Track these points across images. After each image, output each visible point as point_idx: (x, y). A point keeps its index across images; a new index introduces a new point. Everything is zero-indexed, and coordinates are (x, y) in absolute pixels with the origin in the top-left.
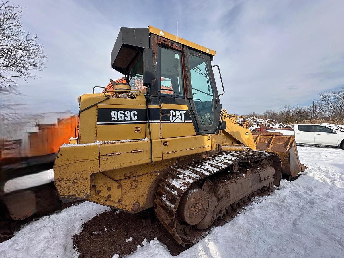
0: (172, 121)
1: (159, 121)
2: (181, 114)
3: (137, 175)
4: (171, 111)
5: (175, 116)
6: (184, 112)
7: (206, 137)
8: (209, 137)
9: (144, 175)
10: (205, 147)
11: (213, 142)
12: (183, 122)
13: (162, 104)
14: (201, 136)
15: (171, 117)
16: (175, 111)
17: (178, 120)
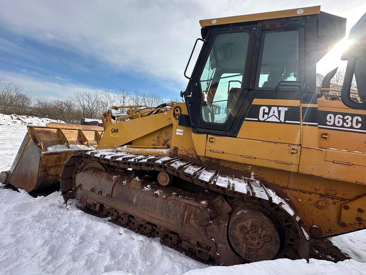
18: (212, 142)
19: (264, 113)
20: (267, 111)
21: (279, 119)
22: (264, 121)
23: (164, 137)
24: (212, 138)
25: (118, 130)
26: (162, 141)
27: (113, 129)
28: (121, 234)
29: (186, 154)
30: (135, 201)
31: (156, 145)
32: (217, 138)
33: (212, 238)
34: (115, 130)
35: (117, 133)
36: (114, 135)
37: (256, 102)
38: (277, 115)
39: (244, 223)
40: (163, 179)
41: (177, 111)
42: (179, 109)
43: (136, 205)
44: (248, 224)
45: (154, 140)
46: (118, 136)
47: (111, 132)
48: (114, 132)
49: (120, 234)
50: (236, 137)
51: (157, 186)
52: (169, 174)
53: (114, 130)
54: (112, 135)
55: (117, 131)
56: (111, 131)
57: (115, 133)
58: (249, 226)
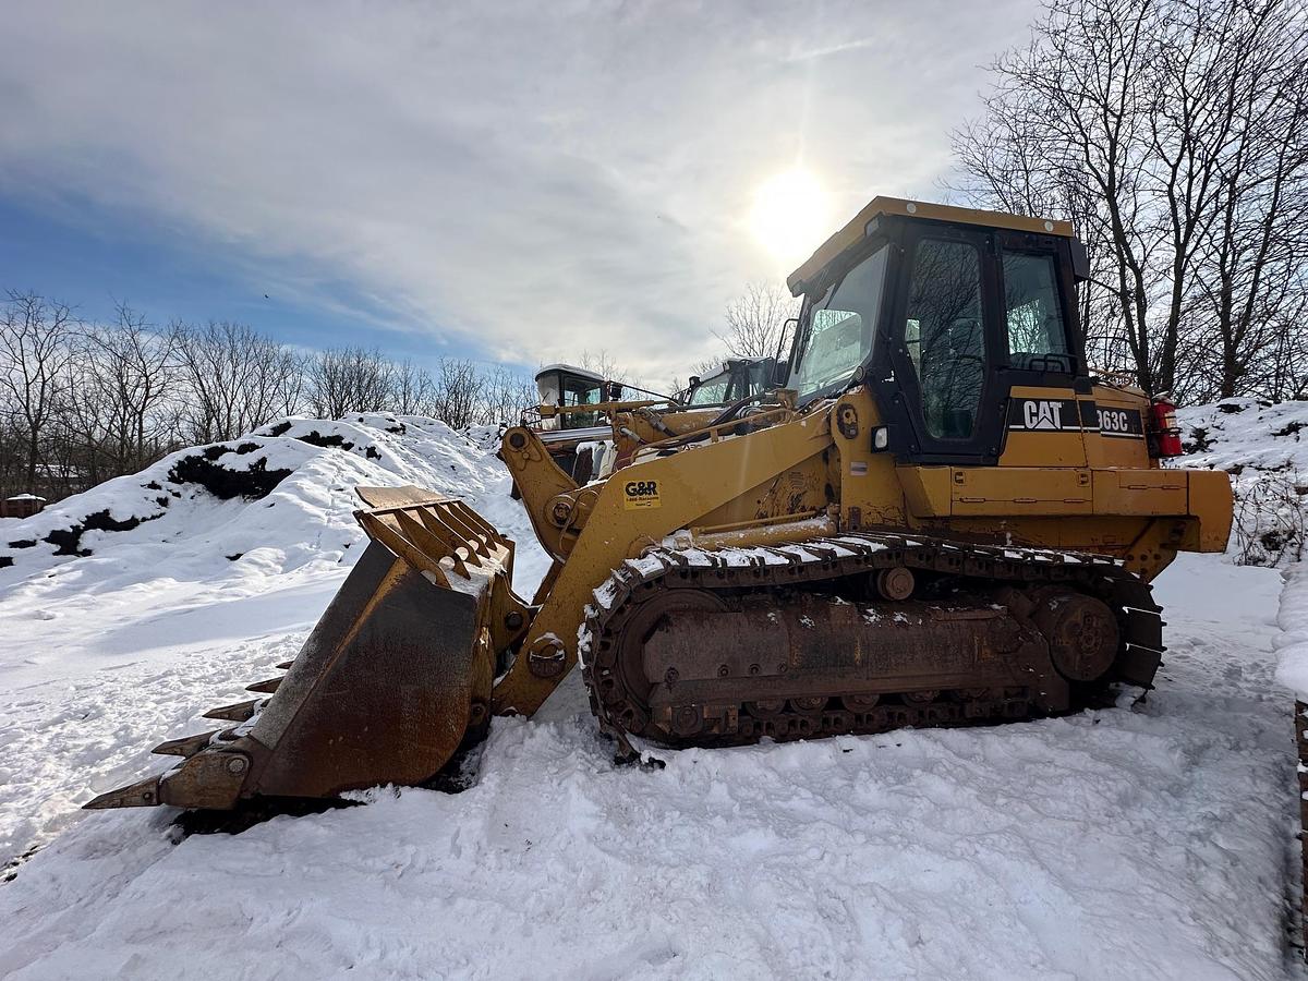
18: (961, 481)
19: (1032, 415)
20: (1034, 410)
21: (1053, 424)
22: (1033, 430)
23: (789, 489)
24: (960, 474)
25: (654, 484)
26: (785, 501)
27: (634, 484)
28: (847, 751)
29: (880, 521)
30: (858, 656)
31: (769, 514)
32: (968, 472)
33: (1029, 667)
34: (641, 488)
35: (653, 495)
36: (639, 502)
37: (1016, 392)
38: (1050, 418)
39: (1073, 619)
40: (901, 583)
41: (848, 415)
42: (851, 412)
43: (864, 662)
44: (1078, 617)
45: (759, 502)
46: (656, 504)
47: (626, 496)
48: (641, 494)
49: (845, 751)
50: (996, 465)
51: (886, 604)
52: (909, 568)
53: (637, 487)
54: (631, 506)
55: (649, 488)
56: (627, 490)
57: (644, 496)
58: (1080, 620)
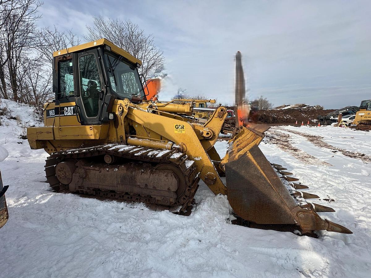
0: (66, 115)
1: (59, 115)
2: (71, 109)
3: (63, 146)
4: (65, 108)
5: (67, 111)
6: (73, 107)
7: (88, 127)
8: (91, 127)
9: (66, 147)
10: (88, 135)
11: (95, 132)
12: (72, 115)
13: (60, 104)
14: (84, 126)
15: (65, 112)
16: (67, 107)
17: (69, 114)
